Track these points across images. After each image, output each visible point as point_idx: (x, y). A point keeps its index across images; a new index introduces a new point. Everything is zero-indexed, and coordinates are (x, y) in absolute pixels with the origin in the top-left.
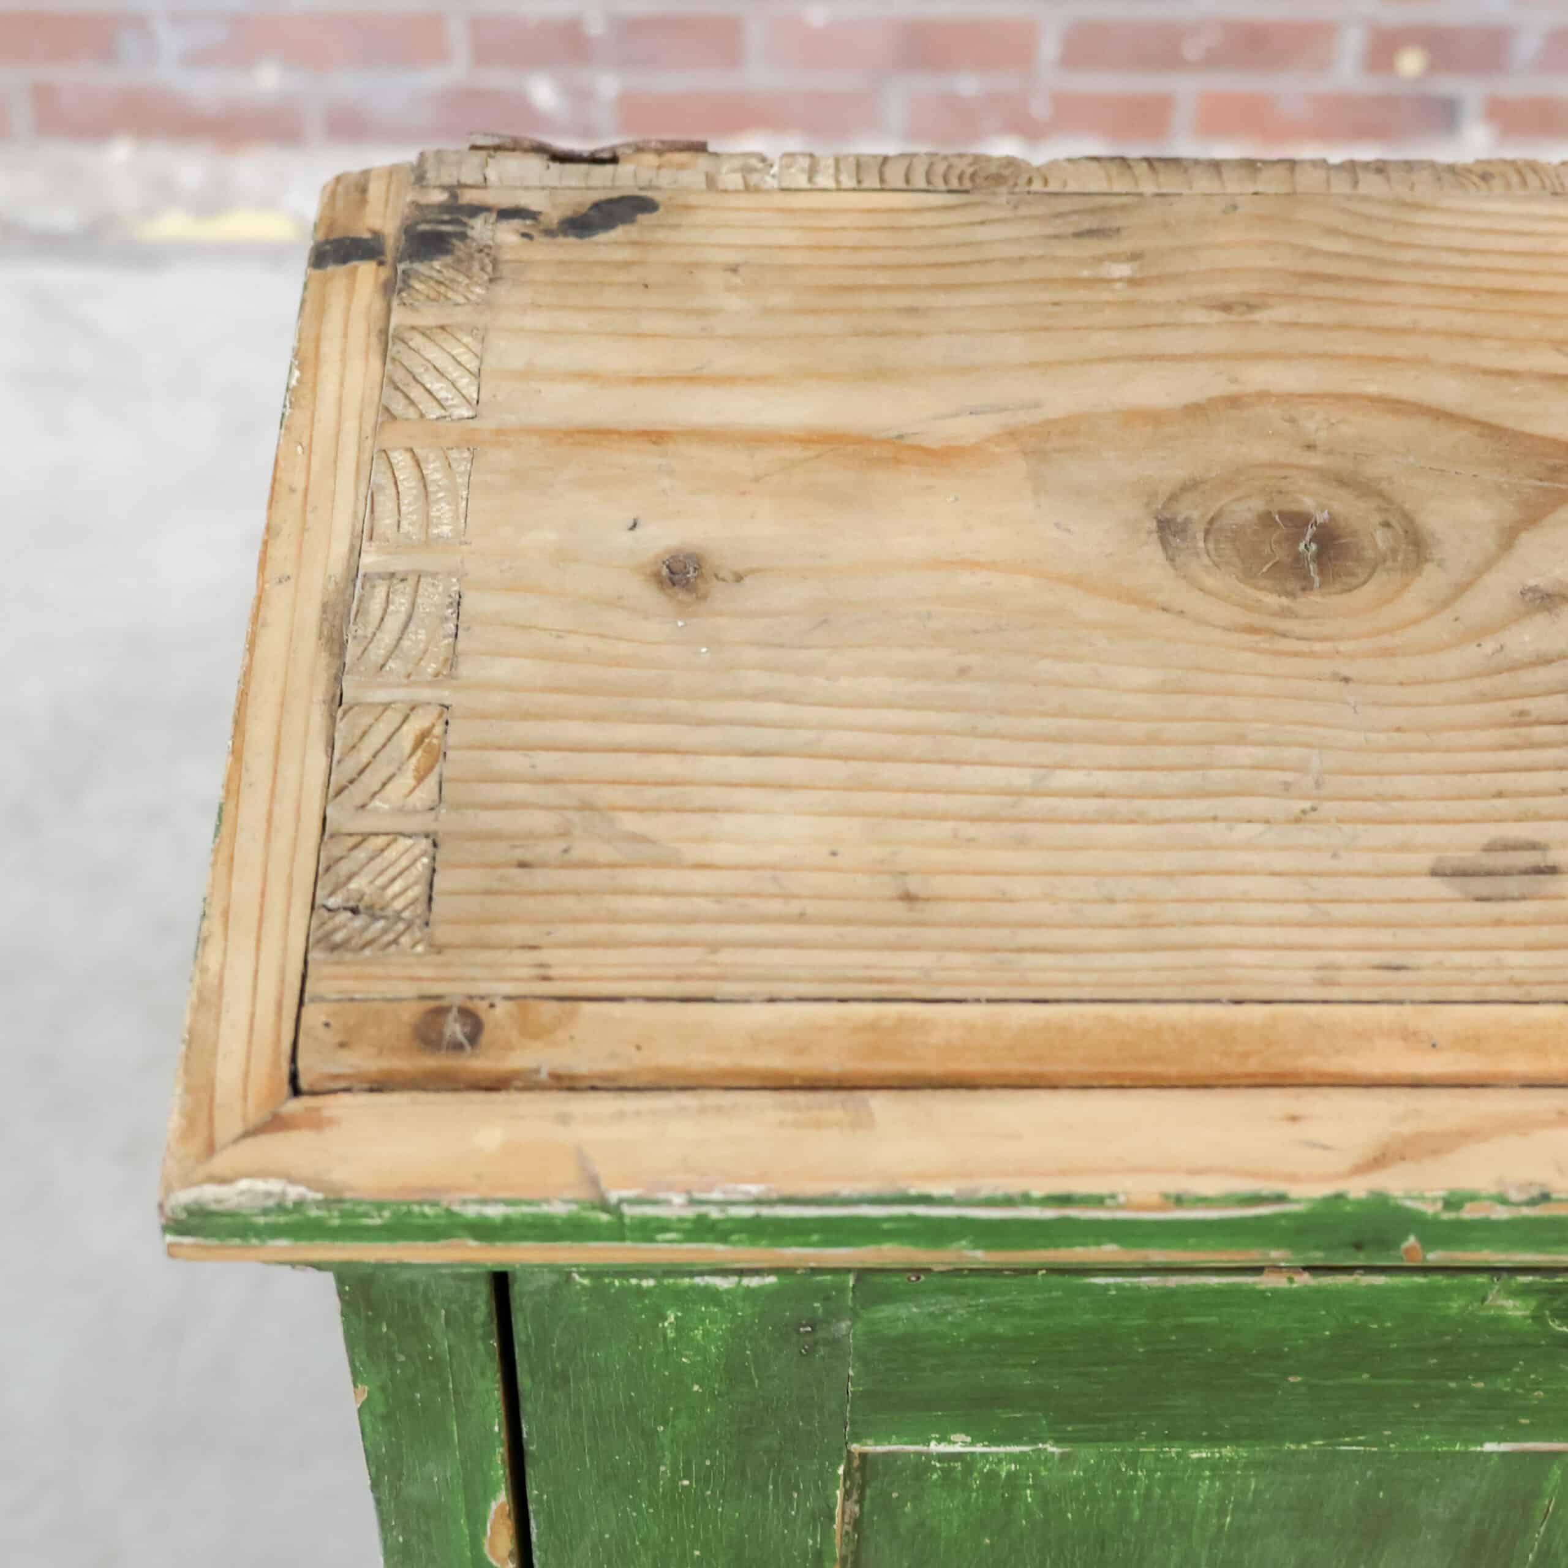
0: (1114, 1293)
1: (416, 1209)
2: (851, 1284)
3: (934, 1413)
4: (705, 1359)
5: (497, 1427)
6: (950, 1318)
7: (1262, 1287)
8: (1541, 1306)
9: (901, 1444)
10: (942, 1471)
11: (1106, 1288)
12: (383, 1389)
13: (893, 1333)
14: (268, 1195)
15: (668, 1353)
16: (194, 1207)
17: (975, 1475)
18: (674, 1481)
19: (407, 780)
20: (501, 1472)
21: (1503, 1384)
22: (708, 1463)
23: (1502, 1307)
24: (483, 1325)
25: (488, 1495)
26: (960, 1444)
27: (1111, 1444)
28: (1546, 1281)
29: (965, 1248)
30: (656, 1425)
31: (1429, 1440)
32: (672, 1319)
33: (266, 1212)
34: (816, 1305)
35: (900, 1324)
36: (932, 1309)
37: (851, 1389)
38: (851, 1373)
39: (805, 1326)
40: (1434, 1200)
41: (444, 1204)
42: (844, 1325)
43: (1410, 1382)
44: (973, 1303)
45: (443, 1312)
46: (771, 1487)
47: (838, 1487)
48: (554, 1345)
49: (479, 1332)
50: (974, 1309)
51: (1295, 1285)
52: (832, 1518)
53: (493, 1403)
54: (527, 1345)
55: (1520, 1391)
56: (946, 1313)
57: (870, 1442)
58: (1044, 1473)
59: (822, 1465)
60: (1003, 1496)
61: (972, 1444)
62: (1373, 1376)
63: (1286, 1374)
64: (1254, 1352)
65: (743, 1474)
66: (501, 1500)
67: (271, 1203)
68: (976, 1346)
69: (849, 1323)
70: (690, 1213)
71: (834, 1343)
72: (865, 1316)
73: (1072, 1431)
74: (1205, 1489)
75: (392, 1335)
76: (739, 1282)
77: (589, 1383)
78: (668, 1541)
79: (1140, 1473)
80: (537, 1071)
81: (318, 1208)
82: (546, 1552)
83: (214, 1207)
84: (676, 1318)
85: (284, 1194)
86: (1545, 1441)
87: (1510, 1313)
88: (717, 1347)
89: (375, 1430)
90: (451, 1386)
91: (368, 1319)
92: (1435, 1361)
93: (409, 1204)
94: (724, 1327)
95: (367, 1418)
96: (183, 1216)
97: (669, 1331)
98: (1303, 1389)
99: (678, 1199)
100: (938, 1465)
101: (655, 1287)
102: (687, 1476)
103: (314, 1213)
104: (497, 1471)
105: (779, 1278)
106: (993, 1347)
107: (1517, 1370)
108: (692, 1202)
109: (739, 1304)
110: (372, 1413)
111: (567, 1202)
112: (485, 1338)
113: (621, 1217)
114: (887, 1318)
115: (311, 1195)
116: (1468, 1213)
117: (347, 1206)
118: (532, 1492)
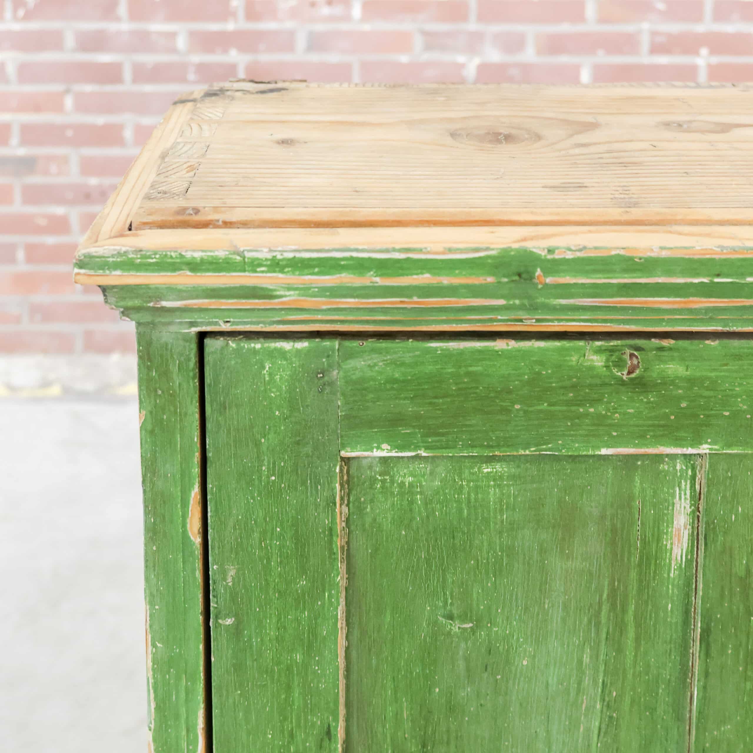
0: (439, 352)
1: (169, 253)
2: (337, 347)
3: (374, 430)
4: (281, 394)
5: (196, 439)
6: (377, 368)
7: (496, 348)
8: (607, 360)
9: (361, 451)
10: (381, 482)
11: (436, 349)
12: (151, 413)
13: (354, 377)
14: (115, 250)
15: (265, 390)
16: (87, 255)
17: (395, 485)
18: (268, 477)
19: (185, 172)
20: (197, 470)
21: (601, 409)
22: (282, 464)
23: (592, 360)
24: (193, 370)
25: (191, 486)
26: (386, 451)
27: (448, 450)
28: (606, 344)
29: (372, 275)
30: (261, 438)
31: (578, 446)
32: (267, 369)
33: (113, 256)
34: (324, 360)
35: (357, 372)
36: (370, 362)
37: (340, 414)
38: (339, 403)
39: (320, 374)
40: (544, 249)
41: (179, 252)
42: (335, 373)
43: (564, 408)
44: (385, 358)
45: (178, 362)
46: (309, 482)
47: (337, 483)
48: (221, 386)
49: (191, 374)
50: (385, 362)
51: (510, 347)
52: (335, 504)
53: (195, 421)
54: (210, 385)
55: (609, 414)
56: (375, 365)
57: (349, 449)
58: (424, 483)
59: (330, 466)
60: (408, 499)
61: (391, 451)
62: (549, 405)
63: (513, 403)
64: (499, 389)
65: (297, 473)
66: (196, 490)
67: (115, 252)
68: (388, 386)
69: (337, 371)
70: (269, 256)
71: (331, 384)
72: (344, 367)
73: (432, 442)
74: (493, 494)
75: (157, 377)
76: (293, 346)
77: (234, 410)
78: (266, 521)
79: (464, 483)
80: (218, 221)
81: (133, 254)
82: (214, 529)
83: (94, 254)
84: (269, 368)
85: (121, 249)
86: (625, 447)
87: (596, 364)
88: (286, 387)
89: (146, 441)
90: (178, 410)
91: (148, 366)
92: (572, 395)
93: (166, 252)
94: (288, 373)
95: (143, 432)
96: (82, 257)
97: (266, 376)
98: (521, 412)
99: (266, 250)
100: (379, 478)
101: (261, 348)
102: (273, 475)
103: (131, 256)
104: (195, 470)
105: (309, 344)
106: (395, 386)
107: (605, 400)
108: (271, 251)
109: (294, 359)
110: (146, 430)
111: (224, 251)
112: (194, 379)
113: (244, 258)
114: (352, 368)
115: (130, 249)
116: (557, 256)
117: (144, 253)
118: (209, 486)
